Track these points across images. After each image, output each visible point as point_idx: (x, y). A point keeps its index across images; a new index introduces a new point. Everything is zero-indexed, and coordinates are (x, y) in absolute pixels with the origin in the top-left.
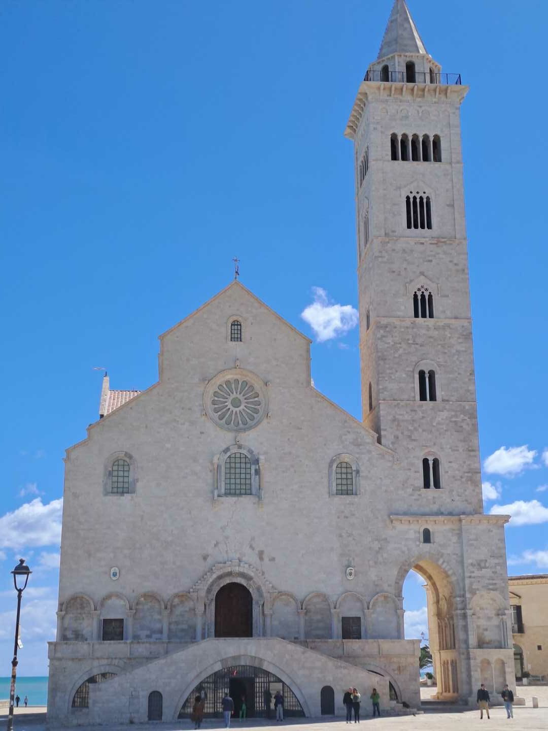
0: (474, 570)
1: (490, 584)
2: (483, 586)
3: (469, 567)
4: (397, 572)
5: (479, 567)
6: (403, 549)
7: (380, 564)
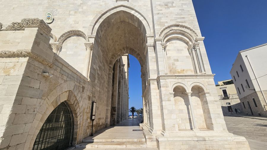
0: (161, 9)
1: (179, 18)
2: (171, 20)
3: (157, 7)
4: (93, 18)
5: (166, 6)
6: (101, 4)
7: (80, 13)
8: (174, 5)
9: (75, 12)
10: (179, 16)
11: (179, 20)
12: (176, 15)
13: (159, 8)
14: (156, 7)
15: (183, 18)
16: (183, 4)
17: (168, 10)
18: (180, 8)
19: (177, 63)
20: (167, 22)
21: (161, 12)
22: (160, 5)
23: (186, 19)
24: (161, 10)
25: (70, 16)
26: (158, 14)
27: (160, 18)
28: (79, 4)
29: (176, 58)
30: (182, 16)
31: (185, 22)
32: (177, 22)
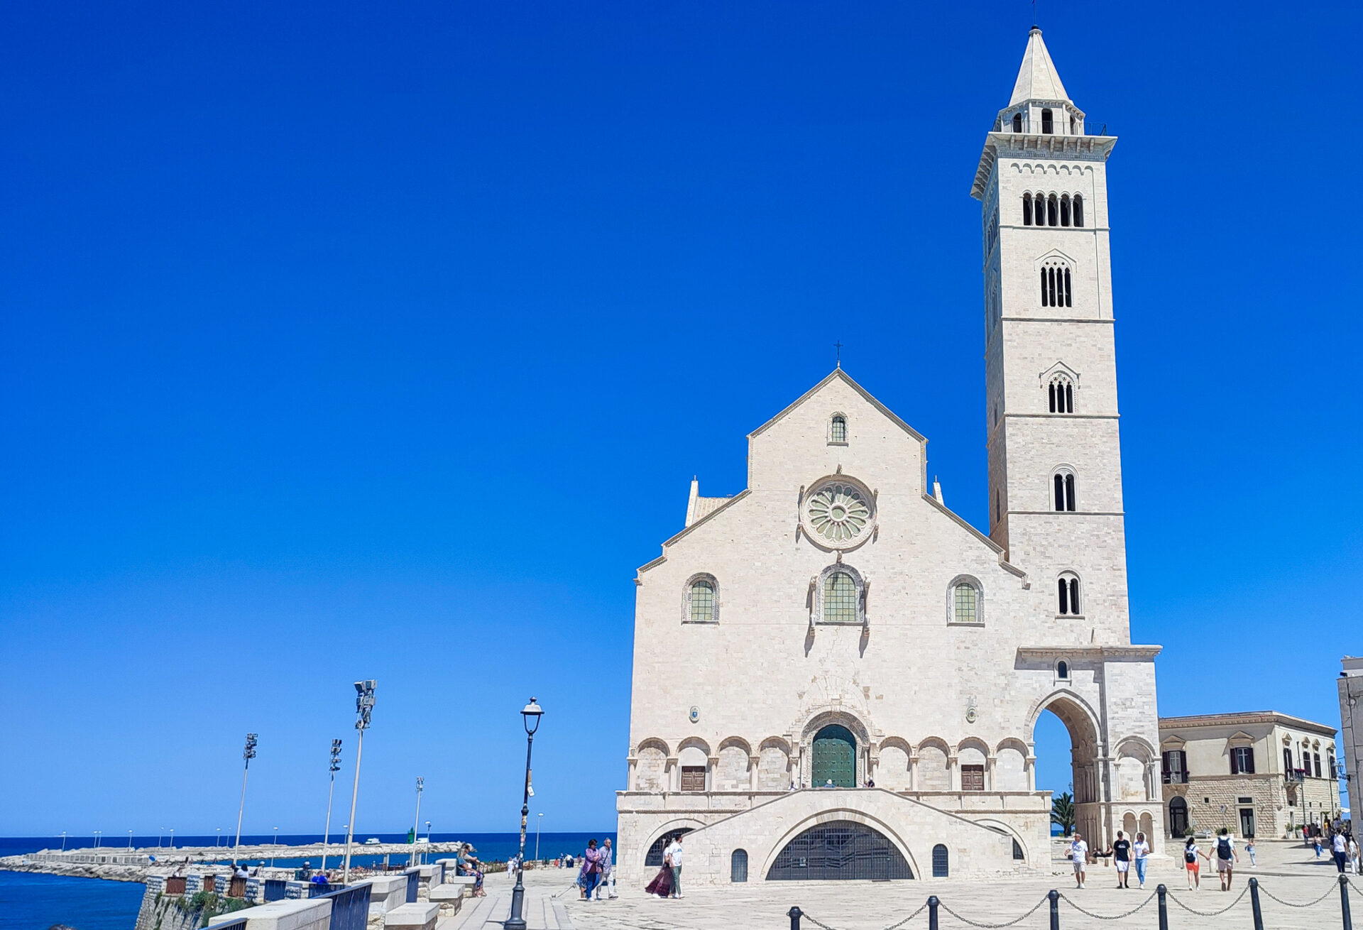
0: (1117, 710)
1: (1136, 726)
2: (1128, 729)
3: (1112, 707)
4: (1026, 712)
5: (1123, 706)
6: (1034, 686)
7: (1008, 703)
8: (1133, 704)
9: (1002, 701)
10: (1138, 724)
11: (1137, 730)
12: (1135, 721)
13: (1114, 707)
14: (1110, 706)
15: (1142, 726)
16: (1144, 702)
17: (1126, 712)
18: (1140, 710)
19: (1131, 783)
20: (1122, 733)
21: (1116, 715)
22: (1115, 703)
23: (1146, 728)
24: (1117, 713)
25: (996, 709)
26: (1113, 718)
27: (1115, 726)
28: (1004, 685)
29: (1130, 777)
30: (1142, 724)
31: (1143, 733)
32: (1135, 733)
